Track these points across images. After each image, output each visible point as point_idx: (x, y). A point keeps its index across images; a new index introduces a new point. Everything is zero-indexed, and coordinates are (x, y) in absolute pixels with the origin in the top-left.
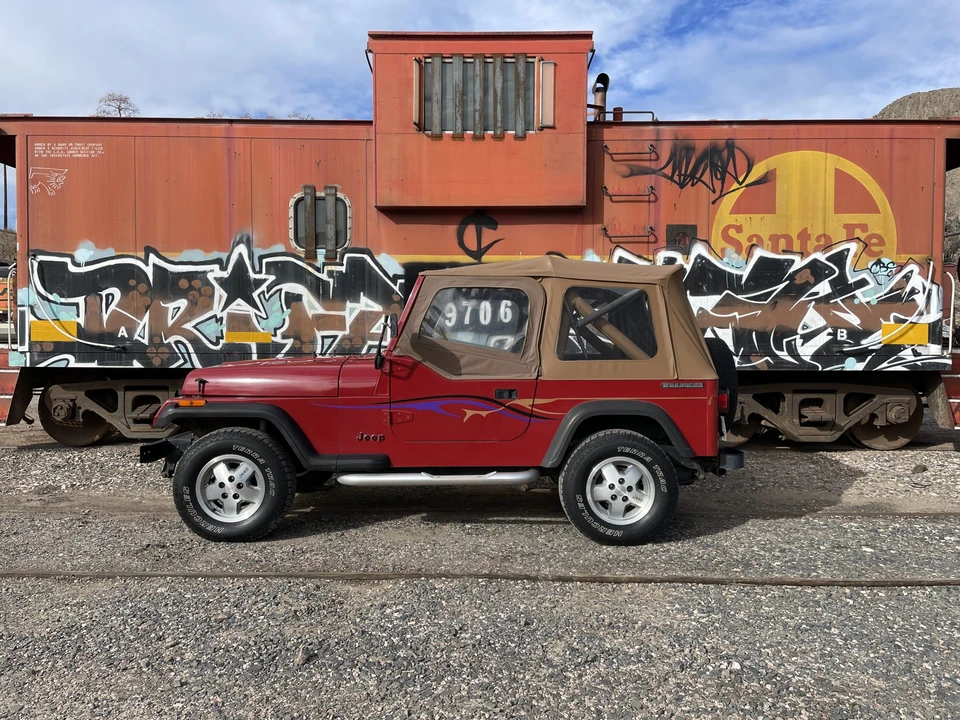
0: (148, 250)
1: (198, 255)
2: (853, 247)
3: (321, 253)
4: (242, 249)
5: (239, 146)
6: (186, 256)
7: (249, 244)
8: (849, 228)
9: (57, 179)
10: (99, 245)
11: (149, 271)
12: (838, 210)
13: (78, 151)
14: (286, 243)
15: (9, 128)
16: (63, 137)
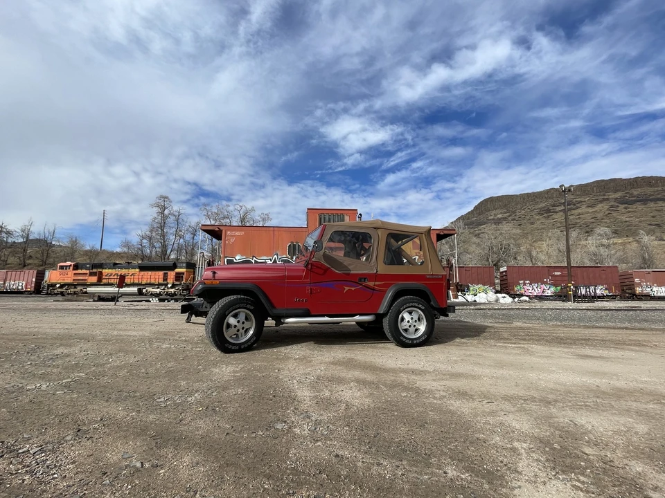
0: (253, 257)
1: (265, 258)
2: (417, 257)
3: (294, 257)
4: (276, 256)
5: (276, 233)
6: (262, 258)
7: (277, 255)
8: (416, 253)
9: (232, 240)
10: (242, 255)
11: (253, 262)
12: (414, 249)
13: (238, 233)
14: (286, 254)
15: (221, 228)
16: (233, 230)
